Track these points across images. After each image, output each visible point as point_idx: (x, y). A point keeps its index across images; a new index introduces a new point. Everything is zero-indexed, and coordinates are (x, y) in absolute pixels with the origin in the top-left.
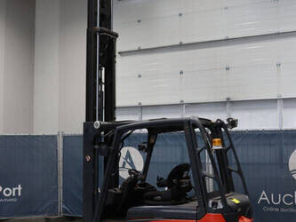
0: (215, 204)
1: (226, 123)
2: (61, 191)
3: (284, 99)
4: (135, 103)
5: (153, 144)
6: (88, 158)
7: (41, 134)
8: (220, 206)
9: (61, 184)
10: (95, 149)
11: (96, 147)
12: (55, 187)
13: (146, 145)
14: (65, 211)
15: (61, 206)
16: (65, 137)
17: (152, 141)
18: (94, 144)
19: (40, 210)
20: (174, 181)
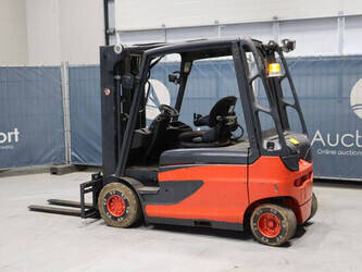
0: (271, 145)
1: (281, 45)
2: (68, 136)
3: (346, 17)
4: (158, 25)
5: (188, 73)
6: (108, 92)
7: (40, 65)
8: (278, 147)
9: (67, 127)
10: (115, 80)
11: (118, 77)
12: (61, 130)
13: (178, 75)
14: (74, 159)
15: (69, 153)
16: (70, 69)
17: (186, 70)
18: (115, 74)
19: (43, 159)
20: (218, 117)
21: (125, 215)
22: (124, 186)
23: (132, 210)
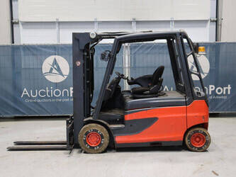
8: (203, 94)
18: (84, 51)
21: (100, 145)
22: (99, 126)
23: (106, 141)
